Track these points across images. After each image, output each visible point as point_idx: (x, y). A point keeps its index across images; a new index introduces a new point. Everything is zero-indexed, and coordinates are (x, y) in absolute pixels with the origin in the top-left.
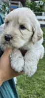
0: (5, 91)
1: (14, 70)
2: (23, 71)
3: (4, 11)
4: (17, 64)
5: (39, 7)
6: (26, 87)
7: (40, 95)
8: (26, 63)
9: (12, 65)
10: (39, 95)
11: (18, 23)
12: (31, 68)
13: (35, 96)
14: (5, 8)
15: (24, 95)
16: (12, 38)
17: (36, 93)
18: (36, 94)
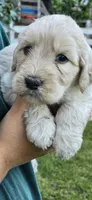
0: (14, 187)
1: (33, 144)
2: (51, 148)
3: (6, 18)
4: (41, 131)
5: (80, 10)
6: (54, 175)
7: (82, 191)
8: (59, 129)
9: (28, 134)
10: (80, 190)
11: (53, 49)
12: (70, 142)
13: (73, 192)
14: (9, 13)
15: (49, 190)
16: (42, 82)
17: (74, 186)
18: (75, 189)
